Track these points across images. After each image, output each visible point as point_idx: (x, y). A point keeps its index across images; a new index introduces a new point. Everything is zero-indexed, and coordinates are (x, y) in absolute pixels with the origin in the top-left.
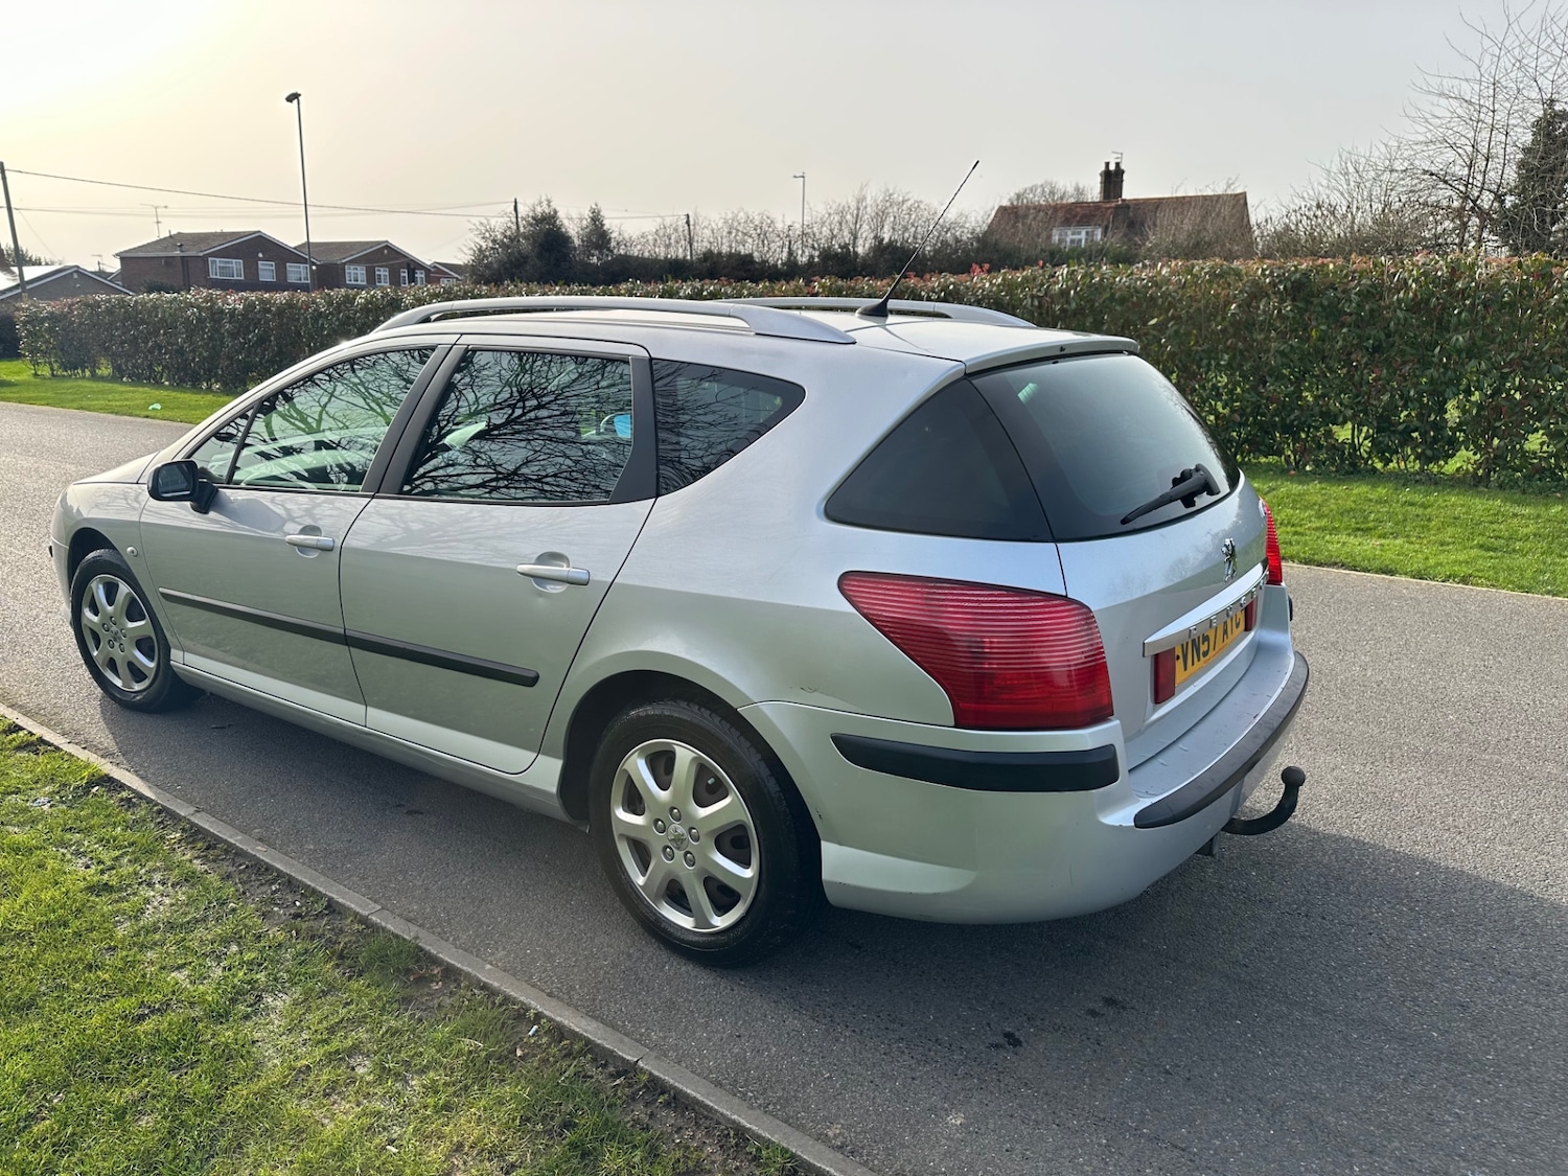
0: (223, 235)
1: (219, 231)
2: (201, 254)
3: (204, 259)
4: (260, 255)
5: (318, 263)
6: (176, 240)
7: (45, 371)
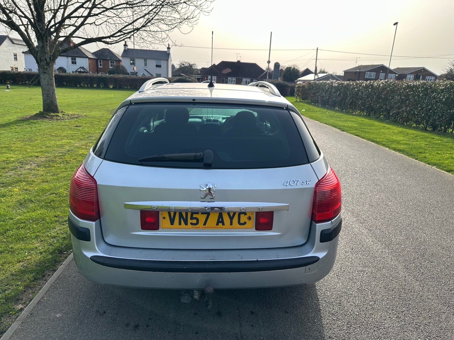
0: (373, 66)
1: (372, 64)
2: (364, 71)
3: (365, 72)
4: (381, 71)
5: (399, 74)
6: (360, 67)
7: (298, 100)
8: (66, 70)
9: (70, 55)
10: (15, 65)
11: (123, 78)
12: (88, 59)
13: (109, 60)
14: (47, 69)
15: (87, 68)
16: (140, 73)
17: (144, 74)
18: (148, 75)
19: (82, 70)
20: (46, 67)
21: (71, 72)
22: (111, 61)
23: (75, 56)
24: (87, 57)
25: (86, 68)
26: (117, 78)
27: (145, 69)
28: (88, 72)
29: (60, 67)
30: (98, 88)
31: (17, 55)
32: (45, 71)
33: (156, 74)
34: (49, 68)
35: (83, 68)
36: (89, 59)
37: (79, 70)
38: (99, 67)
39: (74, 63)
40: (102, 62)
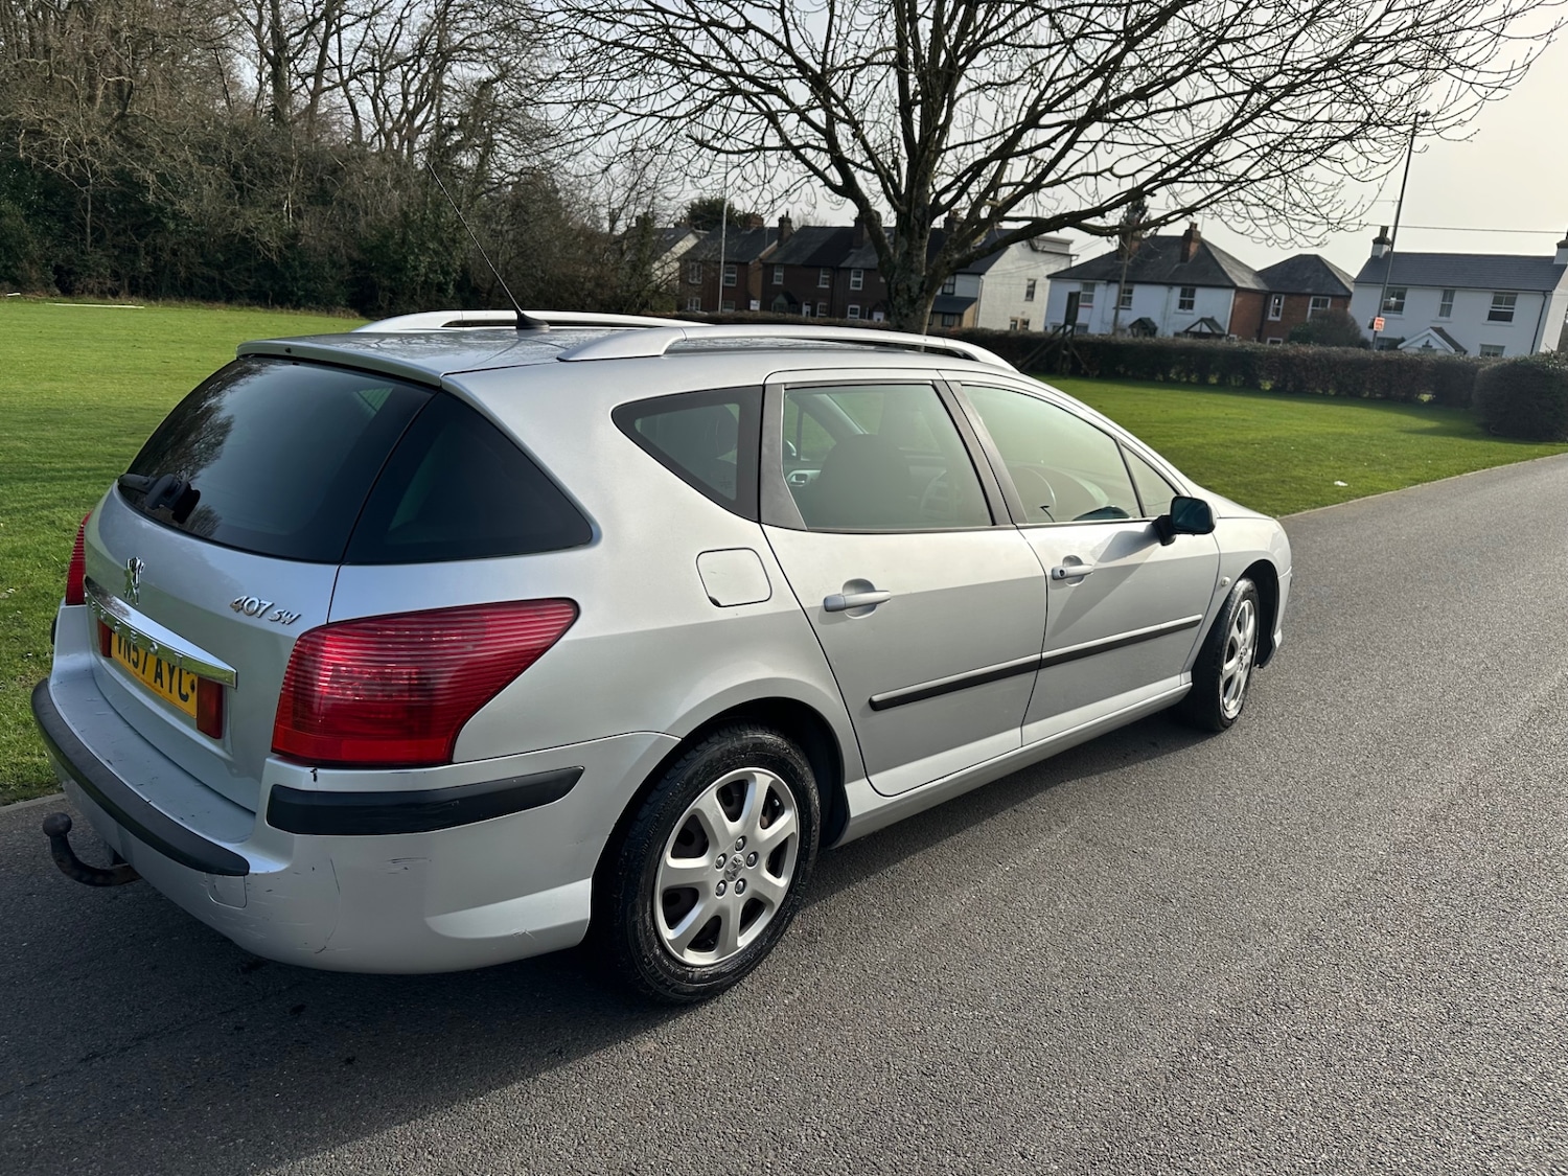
8: (1155, 329)
9: (1178, 282)
10: (1023, 313)
11: (1317, 357)
12: (1233, 291)
13: (1310, 295)
14: (907, 316)
15: (1225, 322)
16: (1410, 341)
17: (1427, 346)
18: (1447, 350)
19: (1206, 329)
20: (904, 311)
21: (1171, 335)
22: (1314, 300)
23: (1196, 282)
24: (1233, 286)
25: (1219, 320)
26: (1294, 357)
27: (1438, 325)
28: (1223, 335)
29: (1140, 320)
30: (1223, 387)
31: (1037, 283)
32: (902, 323)
33: (1483, 346)
34: (912, 315)
35: (1210, 322)
36: (1239, 290)
37: (1196, 329)
38: (1271, 318)
39: (1186, 304)
40: (1285, 303)
